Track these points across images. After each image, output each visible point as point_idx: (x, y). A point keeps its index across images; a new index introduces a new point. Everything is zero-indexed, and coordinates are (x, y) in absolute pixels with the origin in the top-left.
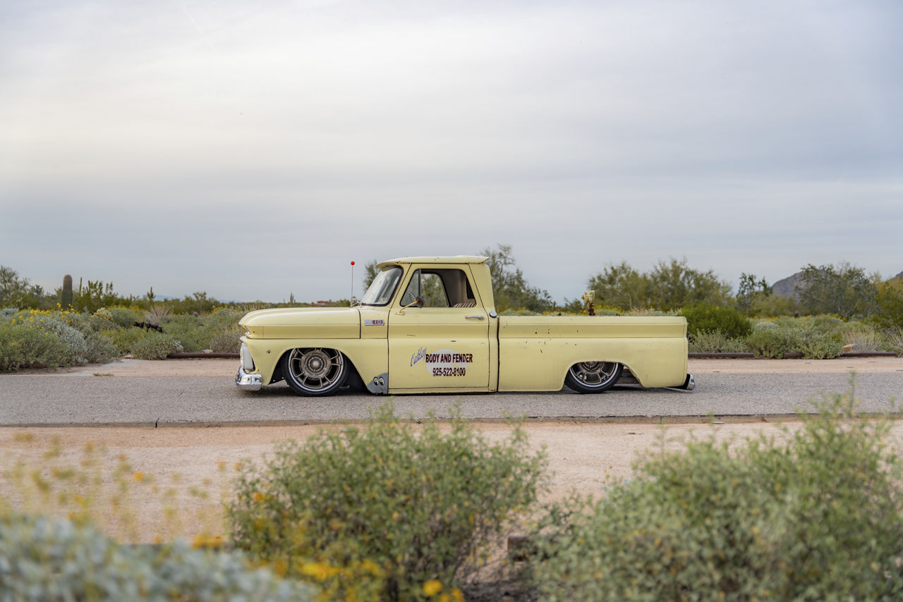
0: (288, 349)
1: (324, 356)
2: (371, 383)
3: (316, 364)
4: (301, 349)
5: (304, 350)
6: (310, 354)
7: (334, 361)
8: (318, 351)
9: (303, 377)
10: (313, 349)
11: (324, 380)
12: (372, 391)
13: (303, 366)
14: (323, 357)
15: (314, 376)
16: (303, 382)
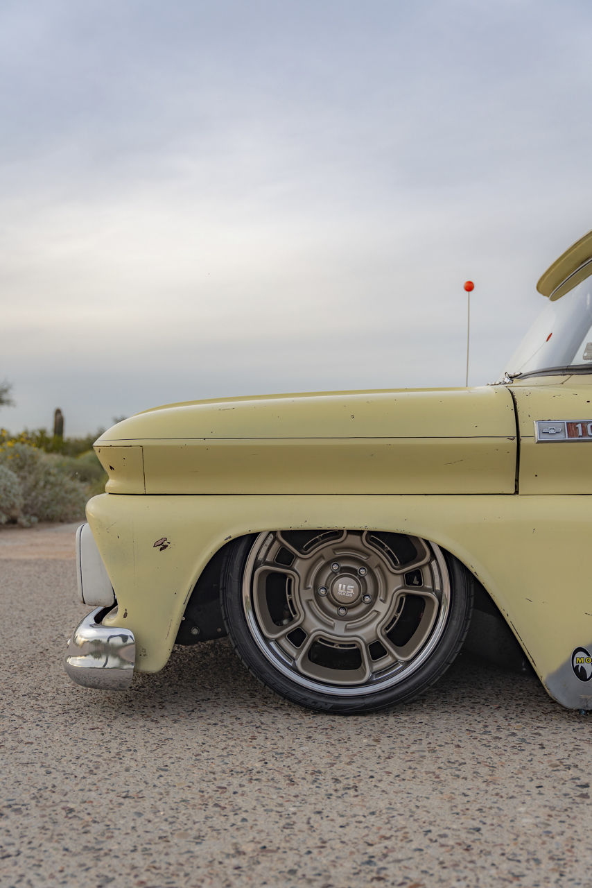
0: (235, 532)
1: (378, 557)
2: (562, 670)
3: (346, 588)
4: (289, 535)
5: (301, 539)
6: (326, 549)
7: (413, 578)
8: (354, 541)
9: (297, 637)
10: (337, 534)
11: (377, 651)
12: (563, 700)
13: (301, 596)
14: (374, 561)
15: (339, 632)
16: (299, 656)
